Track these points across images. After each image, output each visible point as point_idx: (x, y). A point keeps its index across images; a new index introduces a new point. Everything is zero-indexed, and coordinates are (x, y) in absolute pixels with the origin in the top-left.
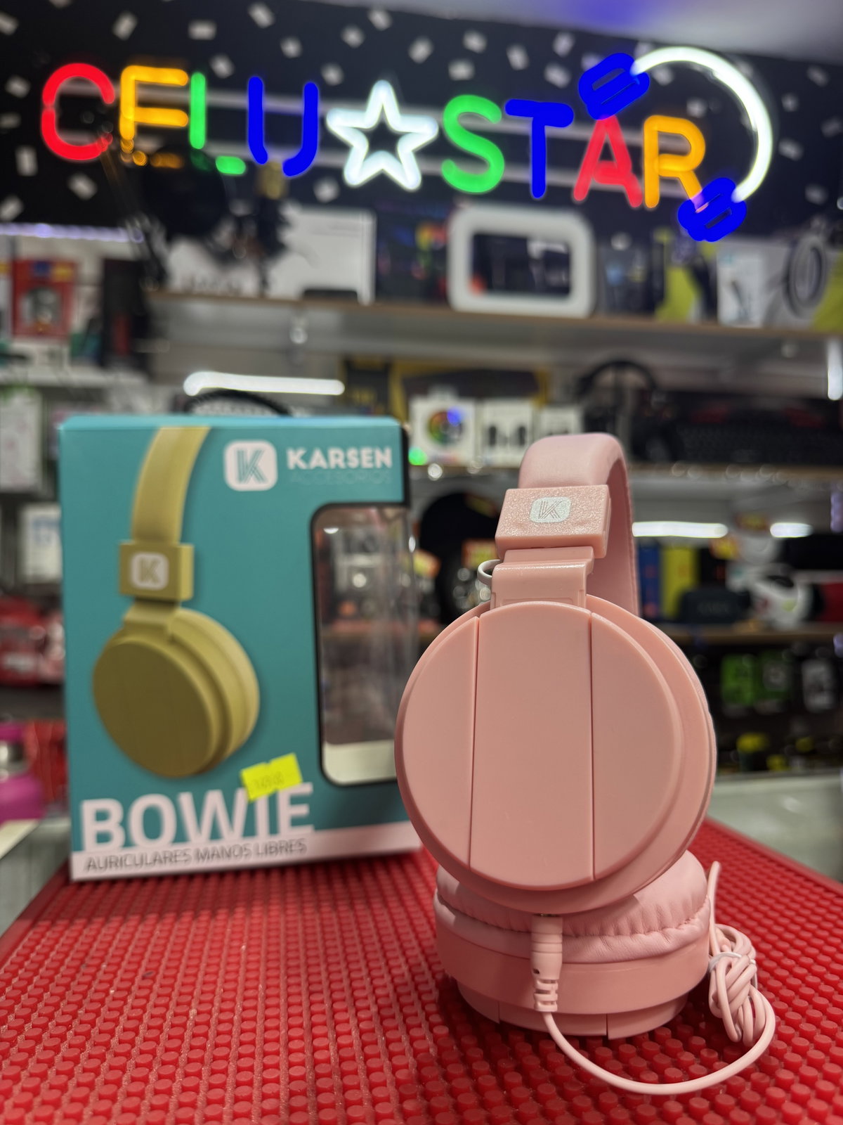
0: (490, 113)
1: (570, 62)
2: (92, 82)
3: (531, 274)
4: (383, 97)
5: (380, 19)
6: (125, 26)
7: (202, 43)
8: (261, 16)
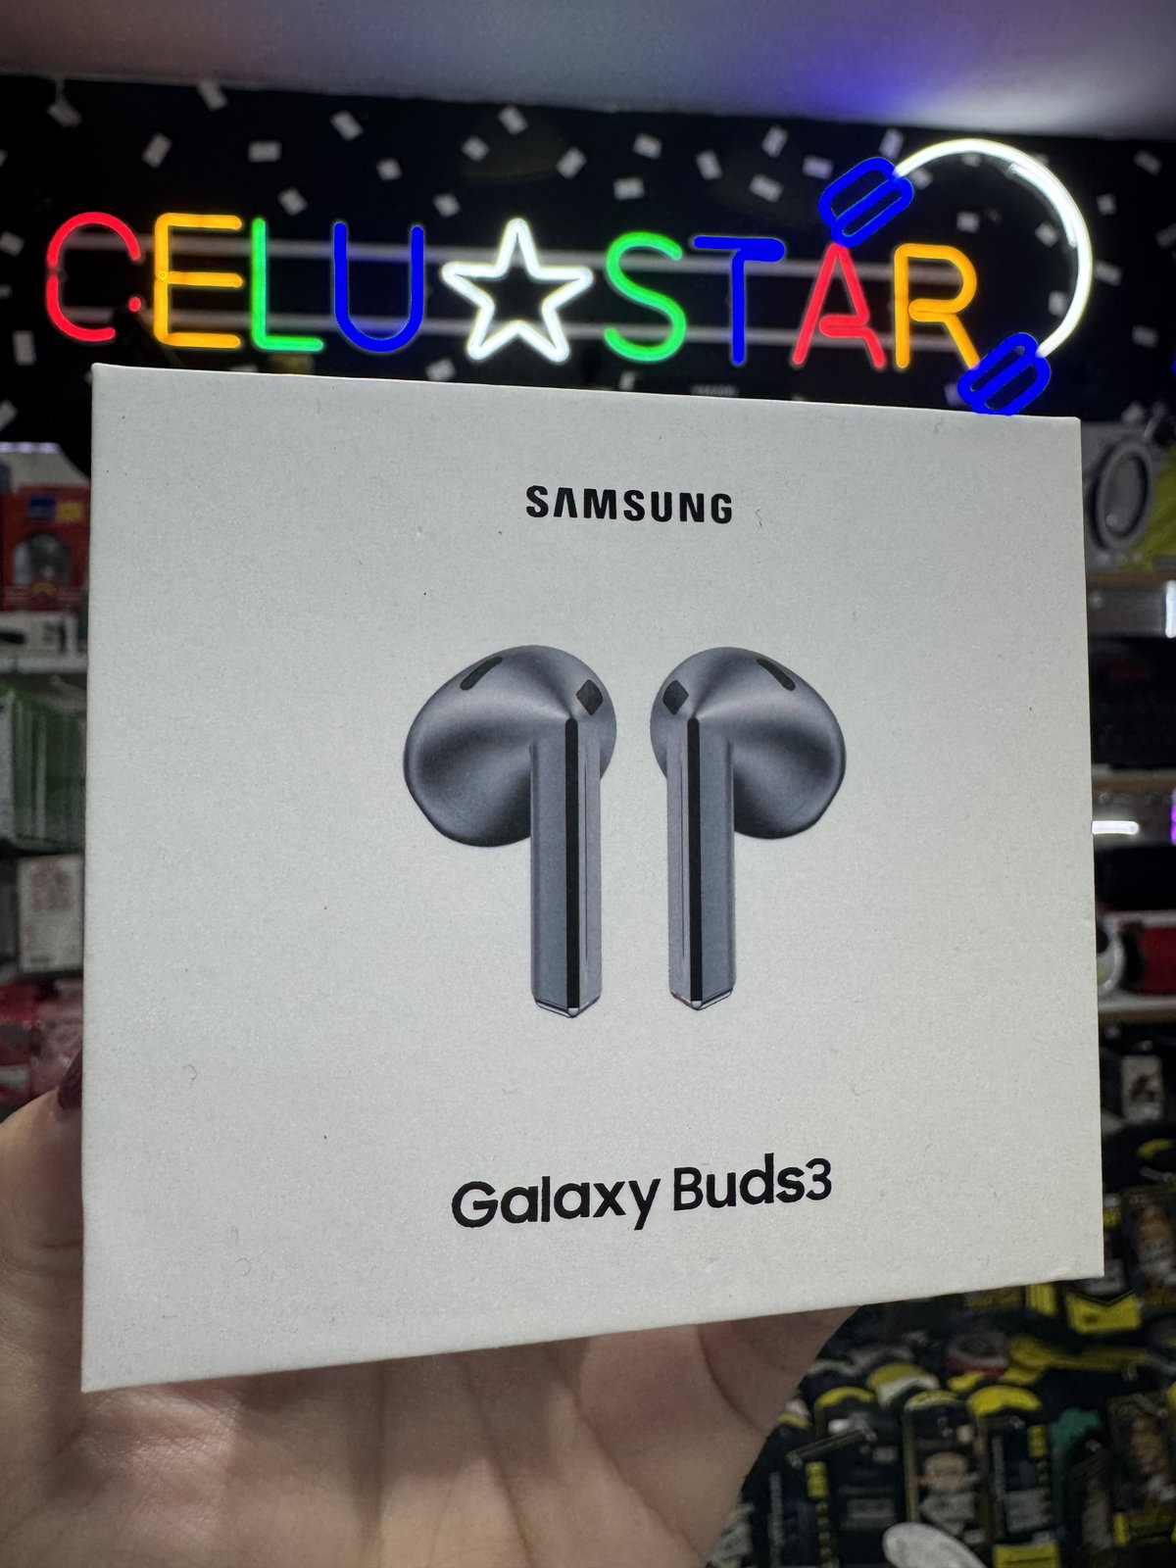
1: (784, 168)
4: (517, 233)
5: (513, 121)
6: (157, 151)
7: (264, 167)
8: (347, 126)
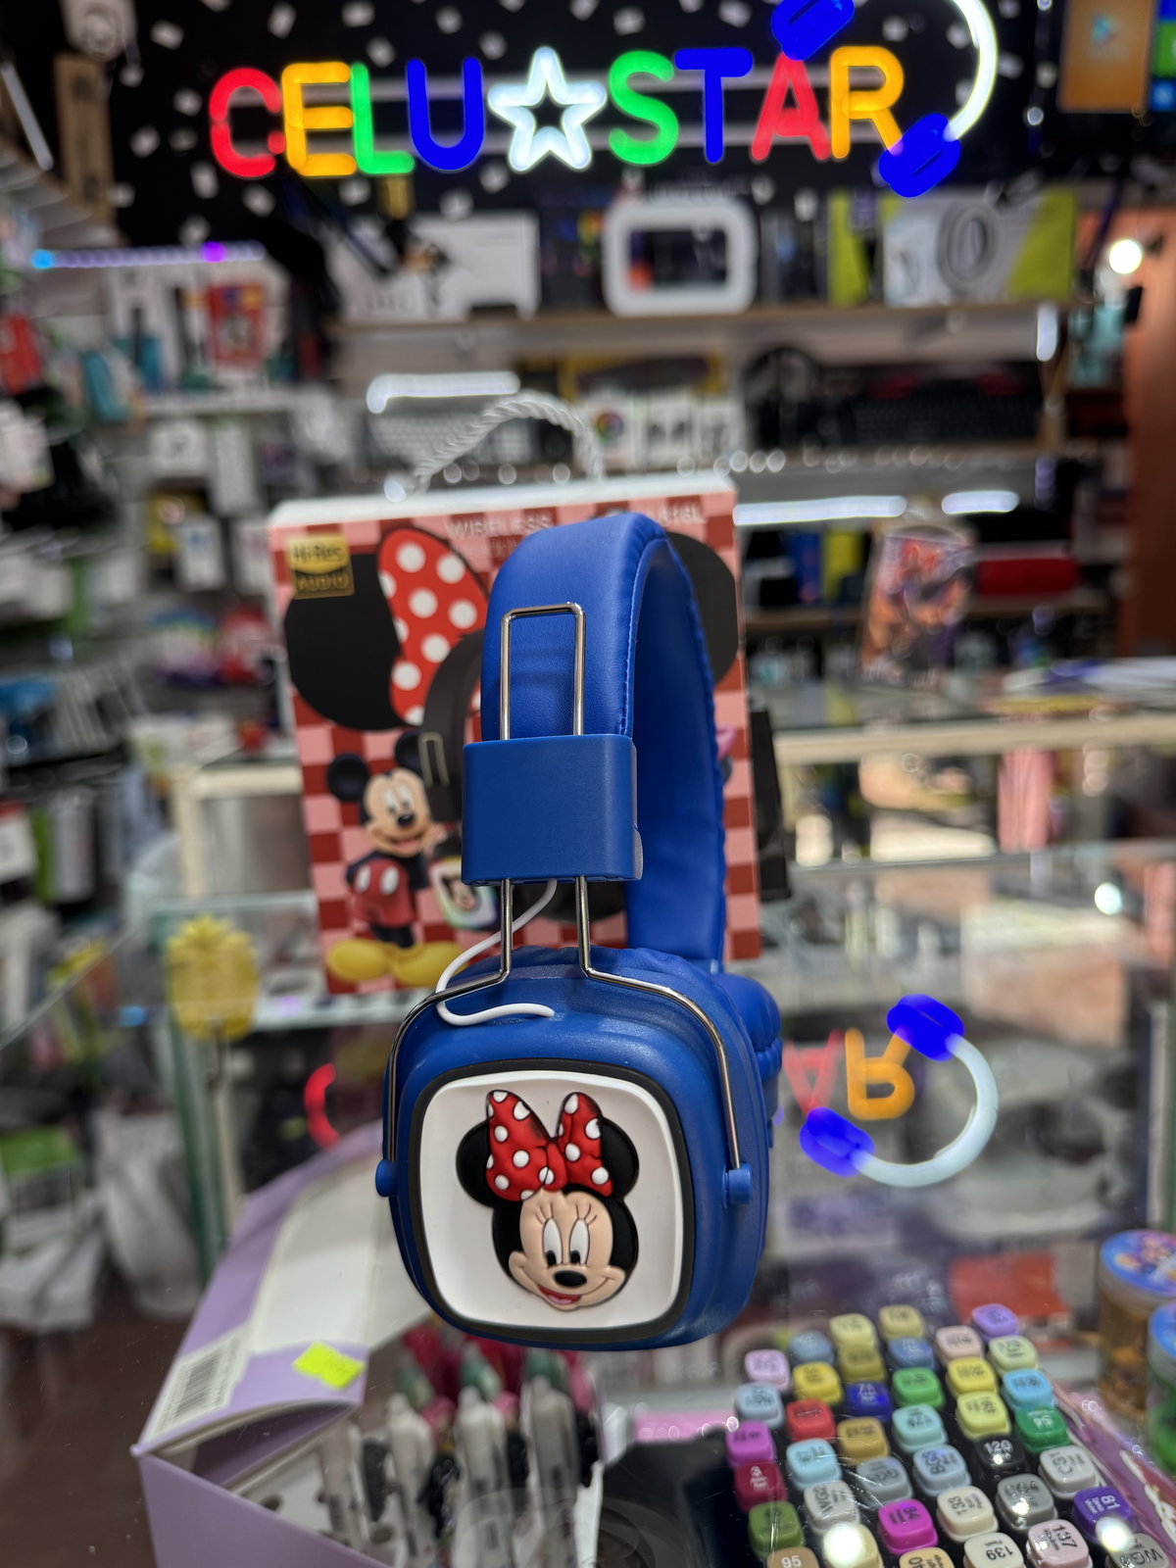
0: (659, 69)
2: (256, 90)
3: (694, 258)
4: (546, 65)
6: (282, 21)
7: (359, 29)
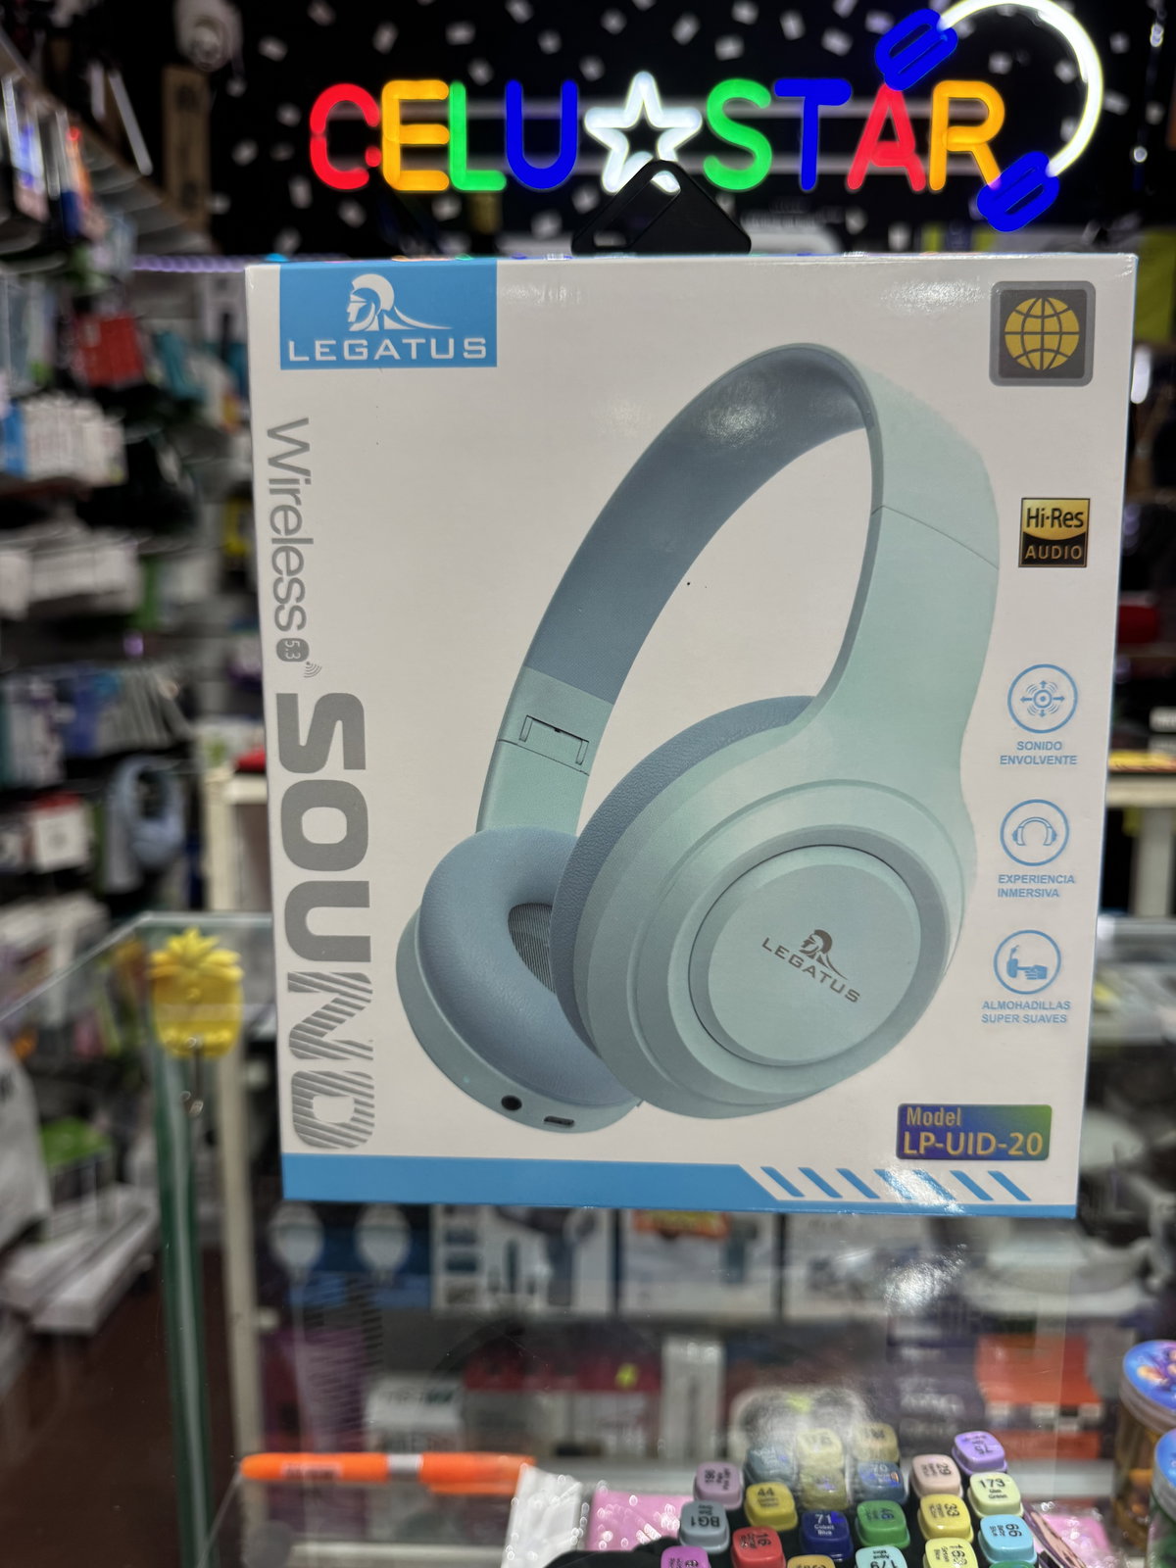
0: (758, 96)
1: (853, 25)
2: (357, 103)
4: (643, 90)
6: (385, 38)
7: (461, 48)
8: (519, 9)
